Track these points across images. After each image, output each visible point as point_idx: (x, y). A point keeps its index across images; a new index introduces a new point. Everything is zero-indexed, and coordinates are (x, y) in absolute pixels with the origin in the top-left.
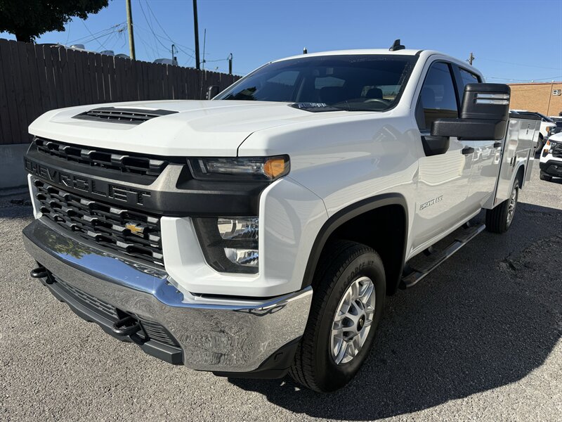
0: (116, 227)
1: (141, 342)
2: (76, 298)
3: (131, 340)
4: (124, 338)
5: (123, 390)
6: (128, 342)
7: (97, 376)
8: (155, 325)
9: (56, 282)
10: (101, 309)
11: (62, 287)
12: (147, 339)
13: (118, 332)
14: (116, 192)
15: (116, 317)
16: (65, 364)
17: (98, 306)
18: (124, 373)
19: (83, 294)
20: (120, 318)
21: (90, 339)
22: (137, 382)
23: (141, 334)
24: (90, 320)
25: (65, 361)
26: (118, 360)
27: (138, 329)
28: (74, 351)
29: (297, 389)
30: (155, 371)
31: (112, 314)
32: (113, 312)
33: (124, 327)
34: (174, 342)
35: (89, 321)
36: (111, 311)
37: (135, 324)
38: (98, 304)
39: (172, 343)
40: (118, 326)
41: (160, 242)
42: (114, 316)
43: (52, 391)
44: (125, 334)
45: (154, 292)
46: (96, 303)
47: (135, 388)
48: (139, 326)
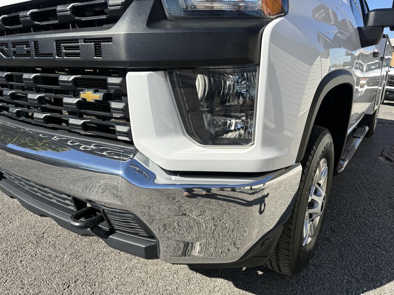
0: (67, 100)
1: (105, 235)
2: (27, 192)
3: (93, 234)
4: (84, 231)
5: (84, 286)
6: (90, 236)
7: (55, 273)
8: (123, 213)
9: (5, 178)
10: (55, 201)
11: (11, 183)
12: (112, 231)
13: (77, 224)
14: (66, 48)
15: (72, 208)
16: (21, 261)
17: (51, 198)
18: (82, 268)
19: (33, 187)
20: (78, 209)
21: (46, 235)
22: (97, 276)
23: (104, 226)
24: (43, 215)
25: (21, 258)
26: (76, 255)
27: (101, 220)
28: (30, 249)
29: (260, 273)
30: (114, 263)
31: (68, 205)
32: (69, 202)
33: (82, 219)
34: (147, 233)
35: (41, 216)
36: (66, 202)
37: (95, 215)
38: (51, 196)
39: (145, 234)
40: (76, 218)
41: (126, 110)
42: (70, 207)
43: (6, 292)
44: (84, 227)
45: (121, 172)
46: (49, 195)
47: (95, 282)
48: (102, 216)
